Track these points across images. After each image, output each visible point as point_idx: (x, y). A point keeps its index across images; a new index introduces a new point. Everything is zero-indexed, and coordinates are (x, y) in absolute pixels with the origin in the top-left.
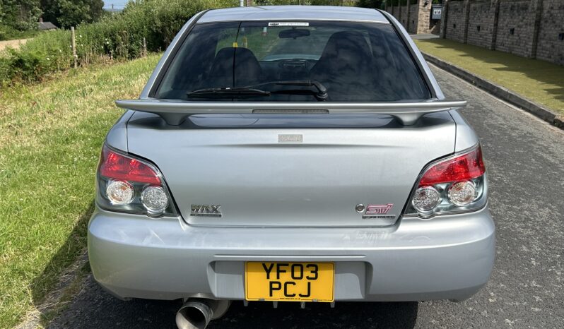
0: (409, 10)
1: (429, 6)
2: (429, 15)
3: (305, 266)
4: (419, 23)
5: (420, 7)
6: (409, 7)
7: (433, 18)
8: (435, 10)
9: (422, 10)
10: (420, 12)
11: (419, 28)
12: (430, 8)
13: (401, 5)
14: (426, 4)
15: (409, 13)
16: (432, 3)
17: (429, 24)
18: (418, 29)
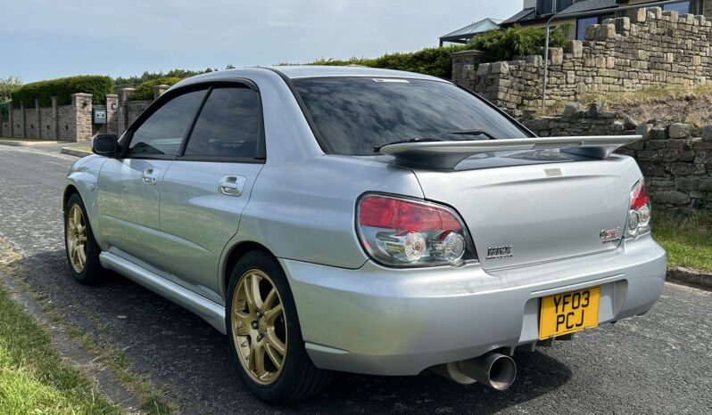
0: (57, 113)
1: (90, 107)
2: (90, 119)
3: (581, 293)
4: (78, 128)
5: (78, 108)
6: (57, 109)
7: (96, 122)
8: (97, 113)
9: (80, 111)
10: (78, 114)
11: (79, 134)
12: (91, 110)
13: (41, 106)
14: (85, 105)
15: (57, 116)
16: (93, 104)
17: (91, 130)
18: (78, 136)
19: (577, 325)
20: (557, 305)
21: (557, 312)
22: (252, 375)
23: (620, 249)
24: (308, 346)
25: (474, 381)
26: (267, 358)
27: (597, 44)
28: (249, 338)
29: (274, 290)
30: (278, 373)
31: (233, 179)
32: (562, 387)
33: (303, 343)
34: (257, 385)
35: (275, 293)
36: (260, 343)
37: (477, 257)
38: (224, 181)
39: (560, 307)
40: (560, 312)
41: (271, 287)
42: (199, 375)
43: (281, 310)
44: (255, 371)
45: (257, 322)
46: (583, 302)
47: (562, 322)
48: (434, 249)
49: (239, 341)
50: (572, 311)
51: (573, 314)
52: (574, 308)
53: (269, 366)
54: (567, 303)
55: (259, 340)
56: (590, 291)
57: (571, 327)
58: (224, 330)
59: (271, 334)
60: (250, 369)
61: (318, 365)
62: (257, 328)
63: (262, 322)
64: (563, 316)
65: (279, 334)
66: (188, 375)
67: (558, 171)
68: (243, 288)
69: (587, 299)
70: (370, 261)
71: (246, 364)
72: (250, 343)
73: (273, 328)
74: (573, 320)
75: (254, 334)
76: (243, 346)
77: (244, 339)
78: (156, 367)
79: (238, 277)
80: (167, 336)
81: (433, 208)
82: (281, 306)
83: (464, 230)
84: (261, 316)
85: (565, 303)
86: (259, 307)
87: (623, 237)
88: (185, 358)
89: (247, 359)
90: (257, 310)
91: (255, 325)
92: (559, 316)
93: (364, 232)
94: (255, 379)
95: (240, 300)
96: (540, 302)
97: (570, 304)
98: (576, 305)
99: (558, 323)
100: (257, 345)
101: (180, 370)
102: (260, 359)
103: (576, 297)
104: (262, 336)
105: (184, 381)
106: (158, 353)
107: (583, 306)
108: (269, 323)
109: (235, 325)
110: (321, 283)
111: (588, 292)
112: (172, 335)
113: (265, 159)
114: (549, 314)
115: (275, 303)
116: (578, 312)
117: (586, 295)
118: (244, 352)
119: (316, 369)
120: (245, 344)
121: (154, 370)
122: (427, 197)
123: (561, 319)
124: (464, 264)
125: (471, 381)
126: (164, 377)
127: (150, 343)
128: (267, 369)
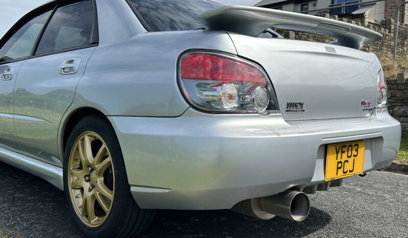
3: (353, 145)
19: (350, 171)
20: (337, 153)
21: (337, 159)
22: (84, 220)
23: (373, 116)
24: (133, 189)
25: (273, 216)
26: (97, 204)
27: (303, 34)
28: (82, 189)
29: (104, 146)
30: (106, 217)
31: (71, 62)
32: (327, 226)
33: (129, 186)
34: (89, 228)
35: (105, 148)
36: (91, 193)
37: (278, 109)
38: (64, 65)
39: (339, 155)
40: (339, 160)
41: (101, 144)
42: (40, 224)
43: (110, 162)
44: (87, 216)
45: (89, 176)
46: (354, 153)
47: (340, 168)
48: (244, 99)
49: (74, 193)
50: (347, 159)
51: (347, 161)
52: (348, 157)
53: (99, 211)
54: (344, 152)
55: (90, 191)
56: (359, 144)
57: (346, 172)
58: (62, 187)
59: (101, 183)
60: (83, 215)
61: (142, 206)
62: (89, 181)
63: (93, 175)
64: (341, 162)
65: (108, 183)
66: (31, 224)
67: (333, 49)
68: (78, 149)
69: (357, 150)
70: (191, 108)
71: (79, 212)
72: (83, 195)
73: (103, 179)
74: (348, 167)
75: (86, 186)
76: (77, 197)
77: (78, 192)
78: (5, 219)
79: (74, 140)
80: (19, 198)
81: (240, 62)
82: (109, 159)
83: (268, 85)
84: (92, 170)
85: (343, 152)
86: (91, 162)
87: (375, 108)
88: (31, 212)
89: (80, 208)
90: (89, 165)
91: (87, 178)
92: (338, 163)
93: (184, 84)
94: (86, 224)
95: (75, 160)
96: (325, 148)
97: (346, 153)
98: (349, 155)
99: (338, 168)
100: (88, 194)
101: (25, 220)
102: (91, 206)
103: (350, 148)
104: (93, 186)
105: (27, 228)
106: (9, 209)
107: (355, 156)
108: (99, 174)
109: (71, 180)
110: (145, 132)
111: (357, 145)
112: (22, 197)
113: (98, 43)
114: (332, 159)
115: (104, 157)
116: (351, 160)
117: (356, 147)
118: (77, 202)
119: (140, 209)
120: (79, 196)
121: (3, 221)
122: (239, 54)
123: (340, 165)
124: (269, 113)
125: (270, 216)
126: (11, 227)
127: (4, 202)
128: (97, 215)
